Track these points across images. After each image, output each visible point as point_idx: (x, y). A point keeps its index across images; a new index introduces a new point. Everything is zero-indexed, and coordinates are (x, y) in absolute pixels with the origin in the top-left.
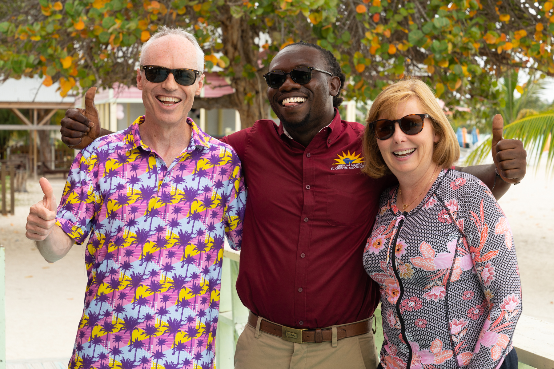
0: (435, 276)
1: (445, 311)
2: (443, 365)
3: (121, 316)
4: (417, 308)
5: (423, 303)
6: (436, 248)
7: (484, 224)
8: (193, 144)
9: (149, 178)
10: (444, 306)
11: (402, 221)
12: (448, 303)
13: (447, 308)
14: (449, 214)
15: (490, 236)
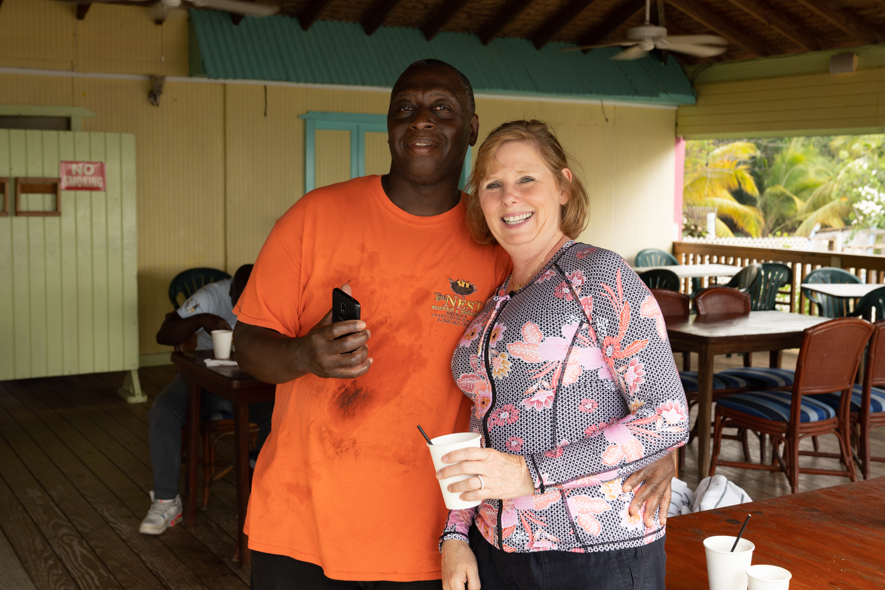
0: (540, 371)
1: (551, 426)
2: (546, 512)
4: (511, 421)
5: (521, 412)
6: (544, 330)
7: (623, 302)
10: (551, 418)
11: (504, 304)
12: (557, 415)
13: (554, 422)
14: (571, 288)
15: (633, 319)
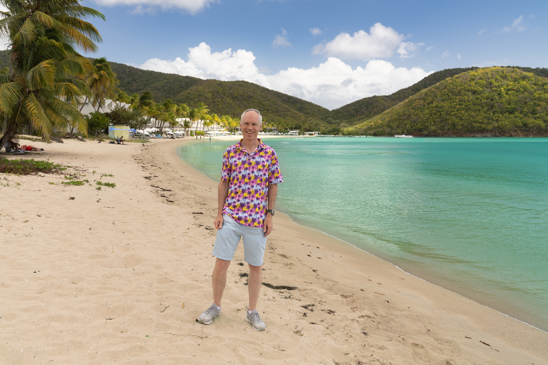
3: (239, 203)
8: (260, 147)
9: (244, 157)
